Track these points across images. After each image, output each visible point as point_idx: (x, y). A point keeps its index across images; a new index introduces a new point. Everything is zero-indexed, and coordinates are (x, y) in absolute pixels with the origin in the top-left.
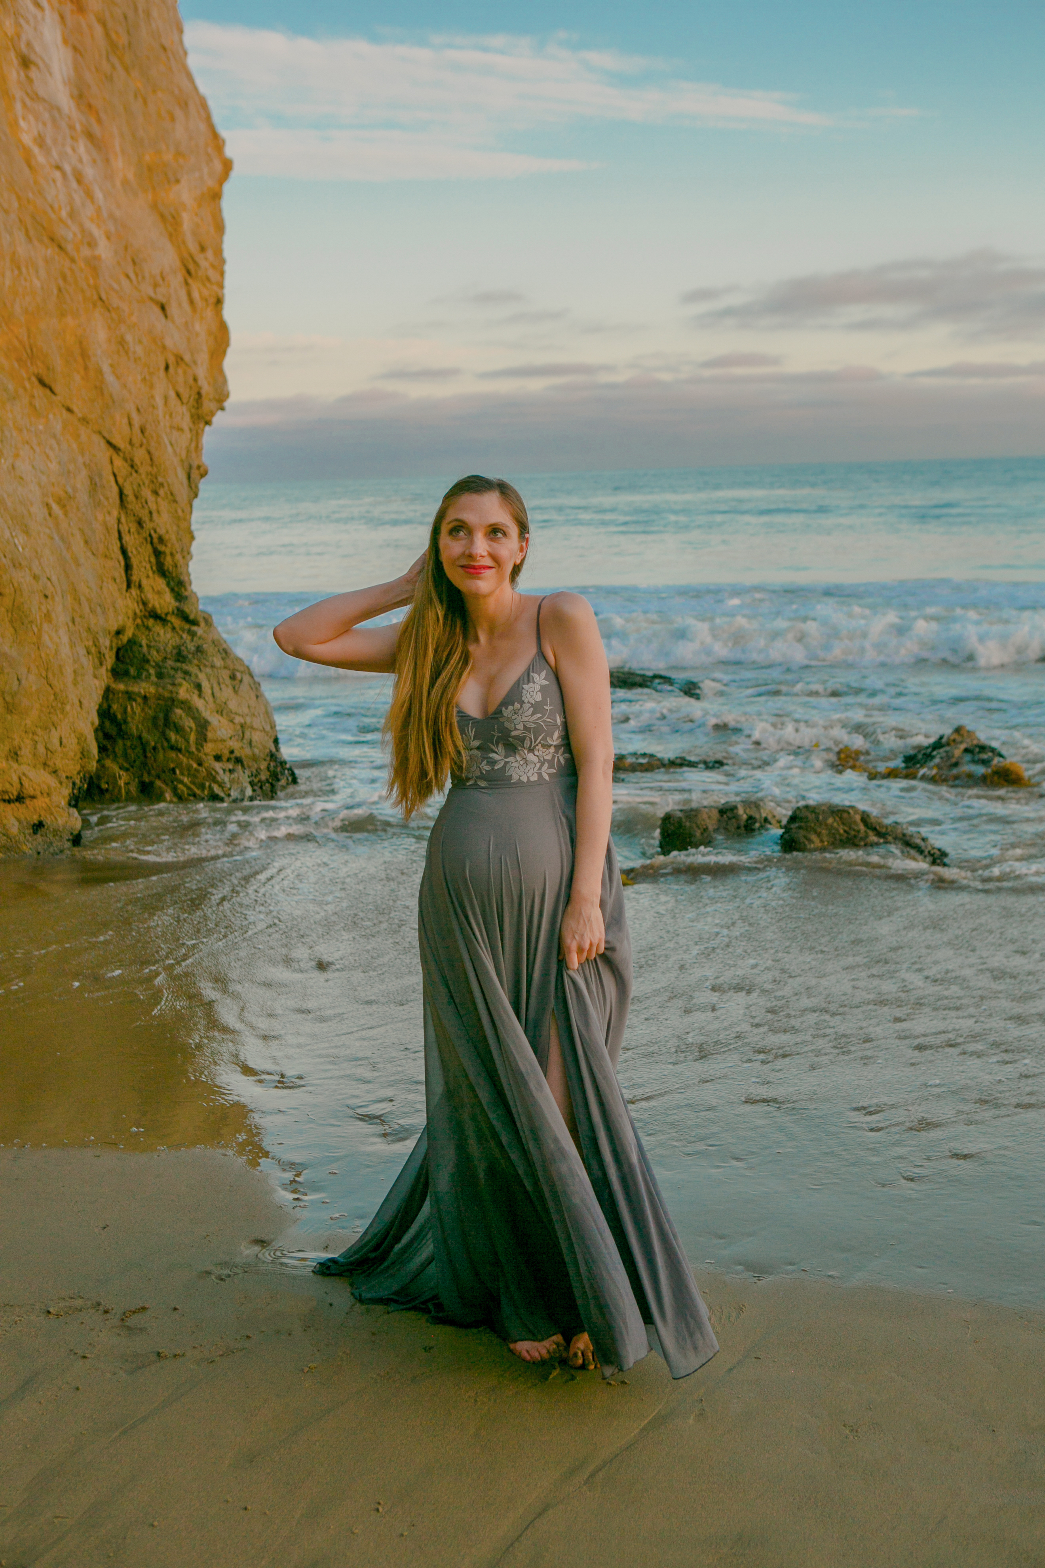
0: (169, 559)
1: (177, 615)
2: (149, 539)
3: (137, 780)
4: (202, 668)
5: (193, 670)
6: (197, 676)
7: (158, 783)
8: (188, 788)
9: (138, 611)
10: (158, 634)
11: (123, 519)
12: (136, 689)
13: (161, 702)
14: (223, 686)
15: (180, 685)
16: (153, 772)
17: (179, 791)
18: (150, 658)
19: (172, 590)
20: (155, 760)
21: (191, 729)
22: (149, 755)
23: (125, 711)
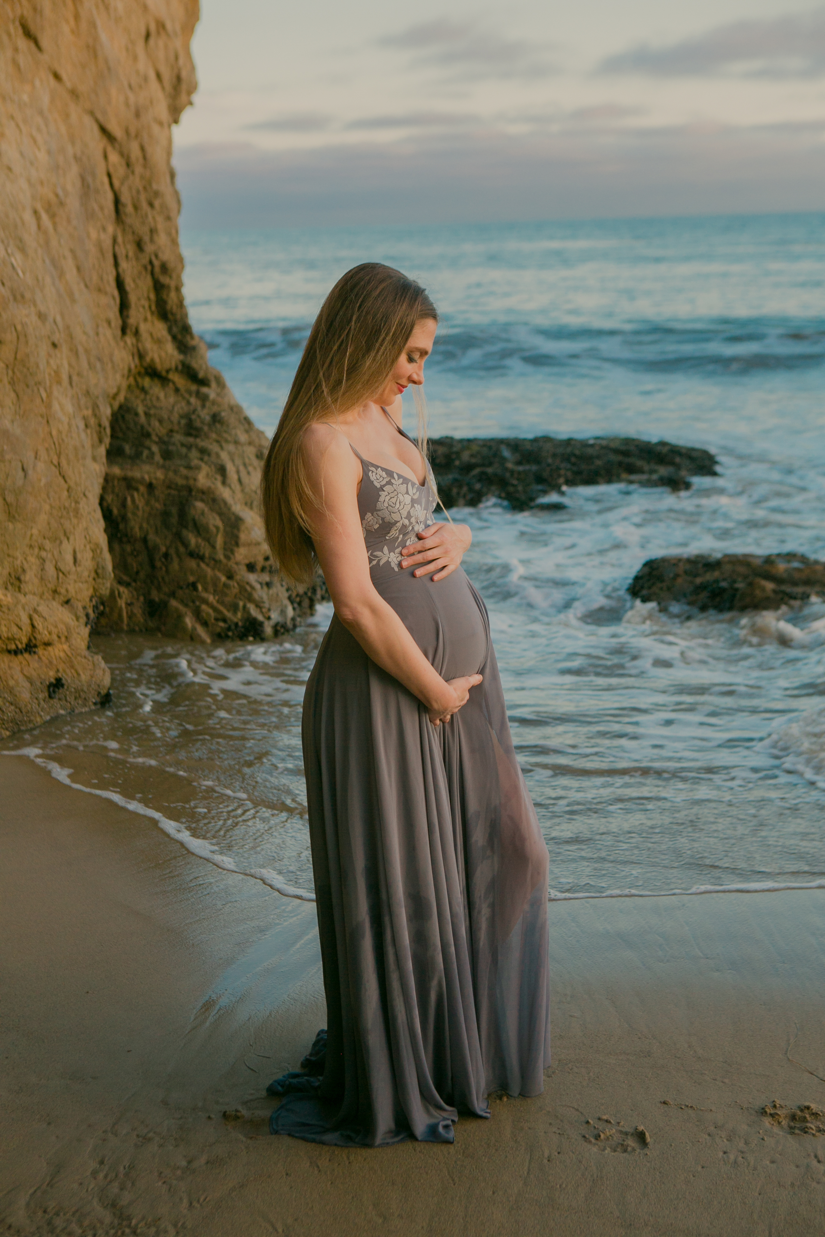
0: (173, 295)
1: (182, 372)
2: (149, 268)
3: (142, 598)
4: (224, 444)
5: (214, 448)
6: (218, 455)
7: (174, 603)
8: (215, 609)
9: (133, 366)
10: (158, 399)
11: (120, 239)
12: (136, 474)
13: (173, 492)
14: (250, 469)
15: (198, 468)
16: (166, 589)
17: (204, 615)
18: (150, 430)
19: (174, 338)
20: (167, 571)
21: (217, 528)
22: (158, 564)
23: (124, 505)
